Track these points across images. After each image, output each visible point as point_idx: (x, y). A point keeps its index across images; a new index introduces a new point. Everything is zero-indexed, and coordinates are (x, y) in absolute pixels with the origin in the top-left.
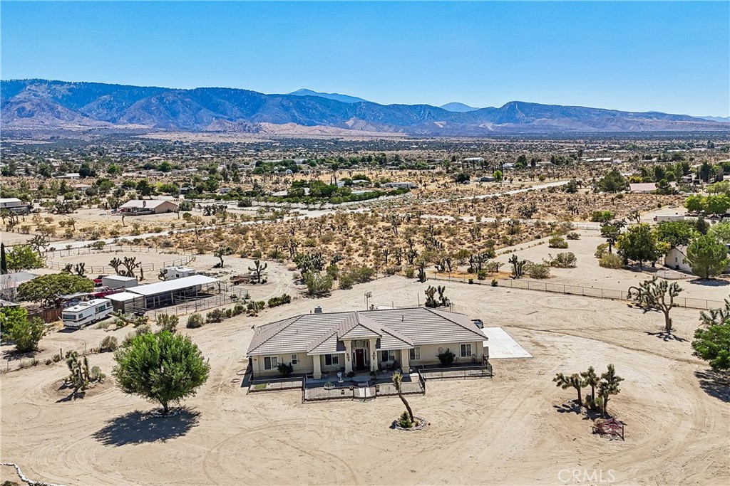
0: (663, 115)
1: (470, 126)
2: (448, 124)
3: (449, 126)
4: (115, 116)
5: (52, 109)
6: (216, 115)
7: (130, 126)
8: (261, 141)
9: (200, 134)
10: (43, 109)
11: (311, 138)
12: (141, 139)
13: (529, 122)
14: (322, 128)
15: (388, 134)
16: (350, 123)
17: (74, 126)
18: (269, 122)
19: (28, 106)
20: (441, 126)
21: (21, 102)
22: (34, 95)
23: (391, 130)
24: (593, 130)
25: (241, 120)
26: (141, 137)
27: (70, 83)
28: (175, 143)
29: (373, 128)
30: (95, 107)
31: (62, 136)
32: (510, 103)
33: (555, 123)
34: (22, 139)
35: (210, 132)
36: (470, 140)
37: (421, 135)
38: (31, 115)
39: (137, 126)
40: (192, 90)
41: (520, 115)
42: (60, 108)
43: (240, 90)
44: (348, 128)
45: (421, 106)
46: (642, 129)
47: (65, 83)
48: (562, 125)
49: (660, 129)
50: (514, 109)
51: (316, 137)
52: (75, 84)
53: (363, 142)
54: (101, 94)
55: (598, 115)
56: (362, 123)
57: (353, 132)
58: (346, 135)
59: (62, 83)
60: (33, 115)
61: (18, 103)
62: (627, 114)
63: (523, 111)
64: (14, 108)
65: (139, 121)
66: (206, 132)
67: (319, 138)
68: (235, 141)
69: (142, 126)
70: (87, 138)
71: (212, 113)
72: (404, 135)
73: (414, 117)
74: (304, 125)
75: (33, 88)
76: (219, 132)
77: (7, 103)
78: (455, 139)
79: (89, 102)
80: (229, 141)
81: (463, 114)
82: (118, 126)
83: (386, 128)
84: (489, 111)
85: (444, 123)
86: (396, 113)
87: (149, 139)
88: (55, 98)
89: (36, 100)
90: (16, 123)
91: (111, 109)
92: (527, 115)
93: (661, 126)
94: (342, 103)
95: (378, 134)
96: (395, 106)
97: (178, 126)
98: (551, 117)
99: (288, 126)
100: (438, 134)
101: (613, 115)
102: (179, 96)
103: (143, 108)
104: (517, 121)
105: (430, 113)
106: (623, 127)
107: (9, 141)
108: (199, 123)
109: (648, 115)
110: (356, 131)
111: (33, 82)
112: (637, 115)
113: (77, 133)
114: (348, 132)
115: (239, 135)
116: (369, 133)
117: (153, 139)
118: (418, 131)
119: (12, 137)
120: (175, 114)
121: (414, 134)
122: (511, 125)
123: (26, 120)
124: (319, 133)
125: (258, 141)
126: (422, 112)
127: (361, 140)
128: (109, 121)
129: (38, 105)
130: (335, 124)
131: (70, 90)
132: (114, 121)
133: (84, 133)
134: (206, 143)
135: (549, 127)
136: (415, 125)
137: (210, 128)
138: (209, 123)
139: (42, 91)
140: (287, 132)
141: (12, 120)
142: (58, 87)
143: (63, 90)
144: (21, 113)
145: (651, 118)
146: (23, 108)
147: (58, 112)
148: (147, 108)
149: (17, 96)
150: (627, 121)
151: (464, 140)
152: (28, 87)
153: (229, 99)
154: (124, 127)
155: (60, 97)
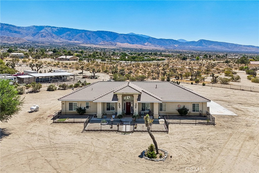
0: (254, 46)
1: (187, 47)
2: (179, 46)
3: (179, 47)
4: (71, 38)
5: (51, 35)
6: (103, 40)
7: (75, 42)
8: (116, 48)
9: (97, 45)
10: (49, 35)
11: (133, 48)
12: (78, 46)
13: (207, 47)
14: (137, 45)
15: (158, 48)
16: (146, 44)
17: (58, 41)
18: (120, 42)
19: (44, 34)
20: (177, 46)
21: (42, 33)
22: (46, 31)
23: (159, 47)
24: (229, 50)
25: (111, 41)
26: (78, 45)
27: (58, 28)
28: (89, 47)
29: (154, 46)
30: (65, 35)
31: (53, 44)
32: (201, 40)
33: (216, 47)
34: (41, 44)
35: (100, 45)
36: (186, 51)
37: (170, 49)
38: (45, 37)
39: (77, 42)
40: (95, 31)
41: (204, 44)
42: (54, 35)
43: (111, 32)
44: (145, 45)
45: (170, 39)
46: (247, 51)
47: (56, 27)
48: (219, 48)
49: (253, 51)
50: (201, 42)
51: (134, 48)
52: (59, 28)
53: (150, 50)
54: (67, 31)
55: (231, 45)
56: (150, 44)
57: (147, 47)
58: (144, 47)
59: (55, 27)
61: (41, 33)
62: (241, 45)
63: (205, 43)
64: (40, 34)
65: (78, 40)
66: (99, 45)
67: (135, 48)
68: (108, 48)
69: (79, 42)
70: (61, 45)
71: (102, 39)
72: (164, 48)
73: (168, 43)
74: (131, 44)
75: (46, 28)
76: (103, 45)
77: (38, 33)
78: (181, 50)
79: (63, 34)
80: (106, 47)
81: (184, 43)
82: (71, 42)
83: (158, 46)
84: (193, 42)
85: (178, 45)
86: (161, 41)
87: (80, 46)
88: (53, 32)
89: (47, 32)
90: (40, 39)
91: (70, 36)
92: (206, 44)
93: (253, 50)
94: (144, 37)
95: (155, 48)
96: (161, 39)
97: (90, 42)
98: (215, 45)
99: (126, 44)
100: (175, 49)
101: (236, 45)
102: (91, 33)
103: (80, 36)
104: (203, 46)
105: (173, 42)
106: (240, 50)
107: (37, 44)
108: (97, 42)
109: (249, 46)
110: (148, 47)
111: (47, 27)
112: (245, 46)
113: (58, 43)
114: (145, 47)
115: (109, 46)
116: (152, 47)
117: (82, 46)
118: (169, 48)
119: (38, 43)
120: (90, 39)
121: (167, 48)
122: (201, 47)
123: (43, 38)
124: (136, 46)
125: (115, 48)
126: (170, 41)
127: (149, 49)
128: (69, 40)
129: (47, 34)
130: (141, 44)
131: (58, 30)
132: (70, 40)
133: (60, 43)
134: (98, 48)
135: (214, 48)
136: (168, 46)
137: (100, 43)
138: (100, 42)
139: (49, 29)
140: (125, 46)
141: (39, 38)
142: (54, 29)
143: (56, 29)
144: (42, 36)
145: (250, 47)
146: (43, 35)
147: (53, 36)
148: (81, 36)
149: (41, 31)
150: (241, 48)
151: (185, 51)
152: (45, 28)
153: (107, 35)
154: (73, 42)
155: (54, 32)
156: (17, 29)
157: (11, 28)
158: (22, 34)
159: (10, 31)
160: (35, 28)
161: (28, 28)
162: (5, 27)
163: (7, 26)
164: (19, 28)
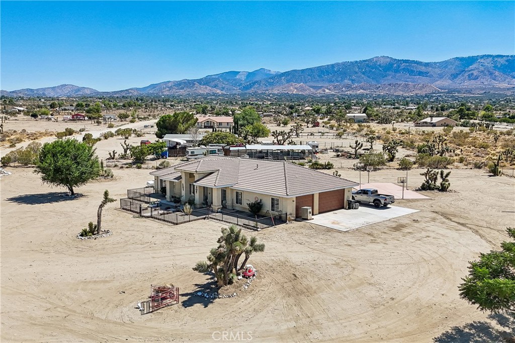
5: (491, 74)
10: (485, 74)
17: (504, 85)
19: (475, 73)
21: (472, 70)
22: (481, 65)
27: (508, 56)
31: (492, 92)
42: (497, 73)
47: (505, 56)
52: (512, 56)
59: (502, 56)
60: (477, 78)
61: (470, 71)
64: (466, 74)
75: (482, 61)
77: (463, 71)
88: (496, 67)
89: (482, 68)
90: (465, 84)
107: (456, 94)
111: (482, 57)
119: (459, 92)
123: (473, 82)
129: (482, 72)
131: (507, 61)
133: (509, 89)
139: (488, 63)
141: (464, 82)
142: (499, 59)
143: (502, 61)
144: (471, 77)
146: (472, 74)
147: (495, 76)
149: (471, 67)
152: (479, 61)
155: (499, 66)
156: (424, 68)
157: (413, 67)
158: (431, 76)
159: (411, 72)
160: (457, 63)
161: (445, 64)
162: (403, 65)
163: (406, 63)
164: (427, 65)
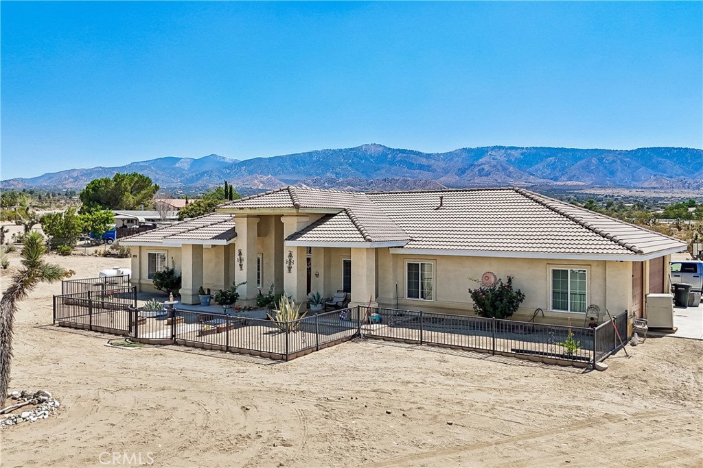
4: (557, 174)
5: (505, 169)
6: (655, 173)
7: (569, 183)
9: (634, 191)
10: (498, 169)
12: (576, 193)
19: (487, 168)
21: (482, 164)
22: (493, 158)
25: (682, 177)
26: (576, 191)
27: (523, 148)
28: (606, 196)
30: (541, 168)
35: (645, 188)
38: (488, 174)
39: (575, 183)
40: (632, 151)
42: (511, 169)
43: (683, 149)
47: (519, 148)
52: (527, 148)
54: (547, 157)
59: (516, 148)
61: (480, 165)
64: (477, 169)
65: (578, 179)
66: (642, 188)
68: (669, 195)
69: (580, 183)
71: (651, 172)
75: (493, 153)
76: (655, 188)
77: (472, 165)
79: (537, 164)
80: (662, 196)
82: (558, 183)
87: (583, 193)
88: (509, 161)
89: (494, 163)
90: (476, 181)
91: (555, 169)
97: (614, 182)
102: (619, 156)
103: (583, 168)
108: (636, 181)
111: (494, 148)
120: (612, 173)
123: (484, 179)
128: (552, 179)
129: (495, 166)
131: (522, 154)
132: (556, 179)
134: (637, 197)
138: (646, 180)
139: (500, 156)
141: (474, 179)
142: (513, 152)
143: (517, 154)
144: (481, 173)
146: (483, 169)
147: (510, 172)
148: (586, 168)
149: (480, 160)
152: (490, 153)
154: (563, 183)
155: (513, 160)
156: (425, 160)
157: (412, 159)
158: (434, 171)
159: (411, 166)
160: (464, 155)
161: (449, 156)
162: (399, 157)
163: (403, 153)
164: (429, 156)
